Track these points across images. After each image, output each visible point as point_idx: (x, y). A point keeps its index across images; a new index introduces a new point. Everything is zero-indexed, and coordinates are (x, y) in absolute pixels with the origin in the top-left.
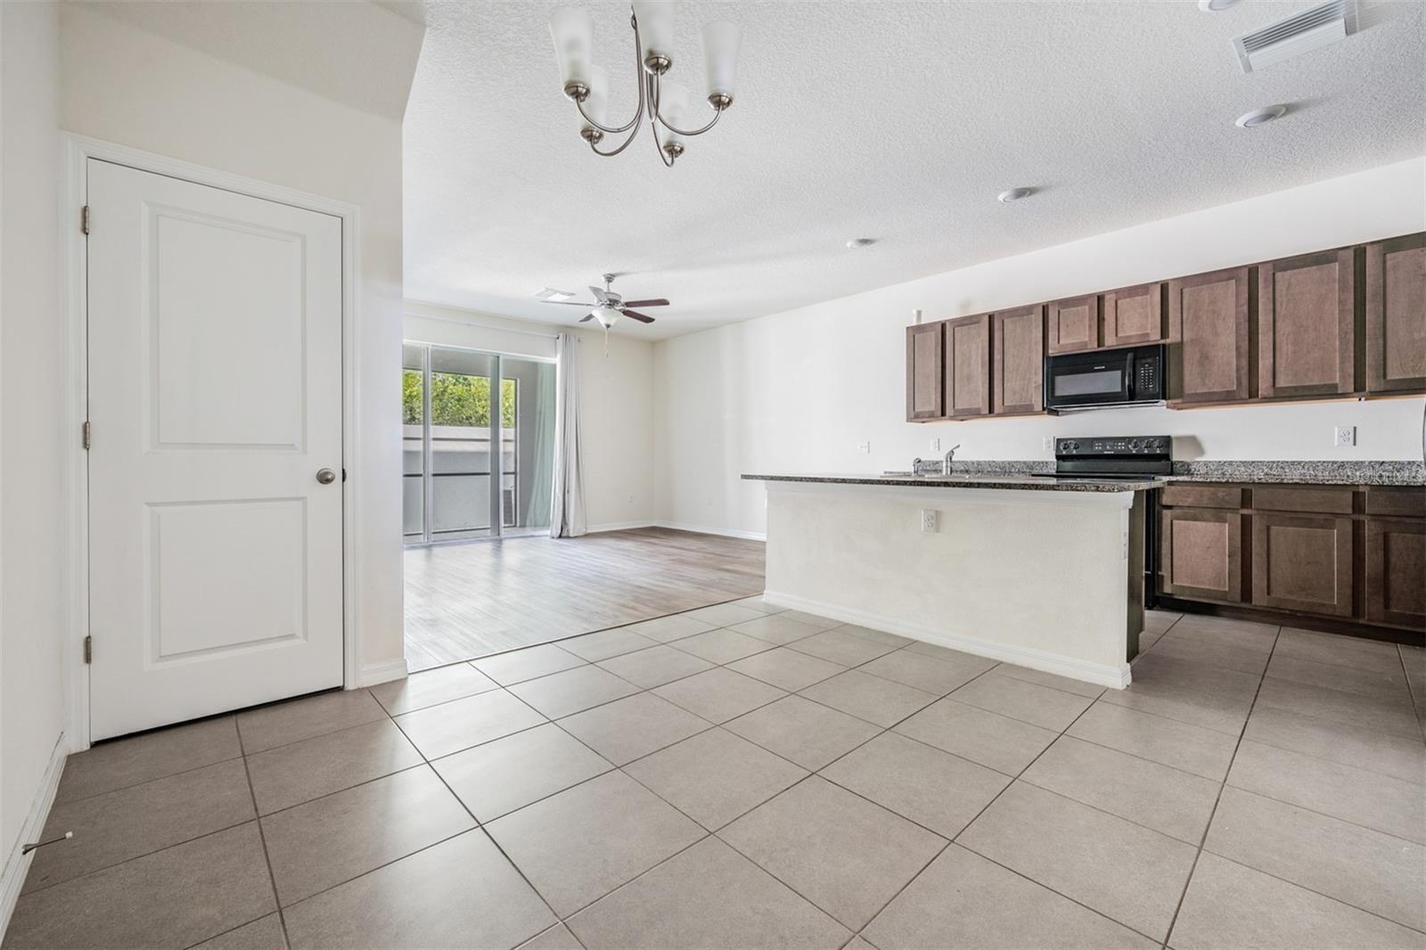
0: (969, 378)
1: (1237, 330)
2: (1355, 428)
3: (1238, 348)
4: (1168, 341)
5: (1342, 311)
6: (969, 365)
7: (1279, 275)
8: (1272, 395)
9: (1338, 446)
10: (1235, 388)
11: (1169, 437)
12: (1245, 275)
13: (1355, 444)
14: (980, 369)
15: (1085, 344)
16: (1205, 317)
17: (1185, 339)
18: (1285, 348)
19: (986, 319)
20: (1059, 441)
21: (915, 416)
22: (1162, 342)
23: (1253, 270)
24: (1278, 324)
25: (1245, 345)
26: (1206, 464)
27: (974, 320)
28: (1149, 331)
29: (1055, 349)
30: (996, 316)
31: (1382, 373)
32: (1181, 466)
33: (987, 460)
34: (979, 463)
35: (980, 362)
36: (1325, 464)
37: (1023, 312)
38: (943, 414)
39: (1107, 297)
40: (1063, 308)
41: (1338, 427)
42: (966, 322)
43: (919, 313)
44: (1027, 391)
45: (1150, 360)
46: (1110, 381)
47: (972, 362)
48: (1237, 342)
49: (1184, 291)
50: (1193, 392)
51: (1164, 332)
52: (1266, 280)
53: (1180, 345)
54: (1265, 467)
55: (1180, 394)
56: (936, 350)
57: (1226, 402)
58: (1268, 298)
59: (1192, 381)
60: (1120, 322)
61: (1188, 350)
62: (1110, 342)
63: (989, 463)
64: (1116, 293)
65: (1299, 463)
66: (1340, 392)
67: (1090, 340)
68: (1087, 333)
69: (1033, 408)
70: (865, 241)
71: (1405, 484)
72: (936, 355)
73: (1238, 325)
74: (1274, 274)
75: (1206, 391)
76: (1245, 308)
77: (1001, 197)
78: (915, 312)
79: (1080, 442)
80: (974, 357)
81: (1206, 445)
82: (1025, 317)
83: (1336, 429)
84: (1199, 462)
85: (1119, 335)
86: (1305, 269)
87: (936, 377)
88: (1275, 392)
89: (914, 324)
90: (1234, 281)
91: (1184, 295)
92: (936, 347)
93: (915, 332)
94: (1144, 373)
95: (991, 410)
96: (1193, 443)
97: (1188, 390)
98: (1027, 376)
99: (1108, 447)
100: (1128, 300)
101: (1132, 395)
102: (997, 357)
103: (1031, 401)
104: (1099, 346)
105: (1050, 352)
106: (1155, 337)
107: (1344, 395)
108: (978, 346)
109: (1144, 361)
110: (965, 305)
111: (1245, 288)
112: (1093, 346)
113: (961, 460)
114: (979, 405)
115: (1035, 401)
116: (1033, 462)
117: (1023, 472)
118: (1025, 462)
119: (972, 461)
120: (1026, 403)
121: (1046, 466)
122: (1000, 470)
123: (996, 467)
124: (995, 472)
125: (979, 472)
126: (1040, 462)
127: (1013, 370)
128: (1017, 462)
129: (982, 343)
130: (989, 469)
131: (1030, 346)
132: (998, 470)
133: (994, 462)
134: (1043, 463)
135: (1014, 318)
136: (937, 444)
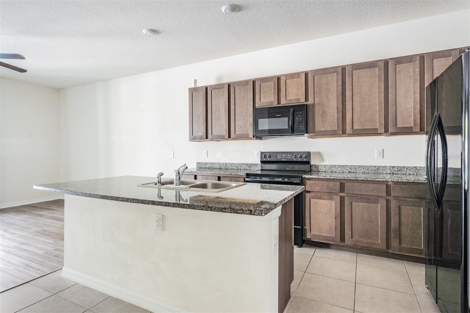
0: (219, 118)
1: (337, 99)
2: (383, 150)
3: (338, 108)
4: (308, 103)
5: (379, 92)
6: (219, 111)
7: (354, 71)
8: (352, 133)
9: (377, 158)
10: (336, 129)
11: (310, 152)
12: (340, 70)
13: (383, 158)
14: (224, 114)
15: (272, 102)
16: (323, 92)
17: (315, 102)
18: (357, 109)
19: (227, 86)
20: (262, 153)
21: (193, 138)
22: (306, 103)
23: (344, 68)
24: (354, 97)
25: (340, 107)
26: (325, 166)
27: (221, 86)
28: (300, 97)
29: (258, 104)
30: (231, 85)
31: (395, 124)
32: (315, 167)
33: (230, 162)
34: (226, 164)
35: (224, 110)
36: (372, 167)
37: (244, 83)
38: (207, 138)
39: (282, 78)
40: (262, 83)
41: (377, 149)
42: (217, 87)
43: (195, 81)
44: (246, 126)
45: (300, 113)
46: (283, 123)
47: (221, 109)
48: (337, 105)
49: (315, 77)
50: (319, 130)
51: (307, 99)
52: (349, 74)
53: (313, 105)
54: (348, 168)
55: (314, 132)
56: (203, 102)
57: (333, 136)
58: (350, 83)
59: (319, 126)
60: (287, 92)
61: (317, 107)
62: (283, 102)
63: (231, 164)
64: (286, 76)
65: (362, 166)
66: (379, 132)
67: (274, 100)
68: (273, 97)
69: (248, 136)
71: (407, 181)
72: (203, 105)
73: (338, 96)
74: (352, 71)
75: (324, 130)
76: (341, 88)
77: (223, 9)
78: (193, 80)
79: (271, 154)
80: (221, 107)
81: (325, 157)
82: (245, 86)
83: (376, 150)
84: (322, 165)
85: (287, 99)
86: (365, 70)
87: (203, 117)
88: (353, 131)
89: (193, 86)
90: (336, 73)
91: (315, 79)
92: (203, 100)
93: (193, 91)
94: (298, 119)
95: (229, 137)
96: (319, 154)
97: (317, 129)
98: (246, 119)
99: (284, 157)
100: (291, 80)
101: (292, 131)
102: (232, 107)
103: (248, 132)
104: (278, 104)
105: (257, 106)
106: (302, 101)
107: (380, 134)
108: (223, 101)
109: (298, 113)
110: (219, 78)
111: (340, 78)
112: (275, 104)
113: (218, 162)
114: (224, 133)
115: (250, 132)
116: (251, 164)
117: (246, 169)
118: (247, 164)
119: (223, 163)
120: (246, 133)
121: (257, 166)
122: (236, 168)
123: (234, 166)
124: (234, 169)
125: (226, 169)
126: (253, 164)
127: (240, 115)
128: (243, 164)
129: (225, 99)
130: (231, 167)
131: (247, 102)
132: (235, 168)
133: (233, 164)
134: (255, 164)
135: (240, 87)
136: (207, 154)
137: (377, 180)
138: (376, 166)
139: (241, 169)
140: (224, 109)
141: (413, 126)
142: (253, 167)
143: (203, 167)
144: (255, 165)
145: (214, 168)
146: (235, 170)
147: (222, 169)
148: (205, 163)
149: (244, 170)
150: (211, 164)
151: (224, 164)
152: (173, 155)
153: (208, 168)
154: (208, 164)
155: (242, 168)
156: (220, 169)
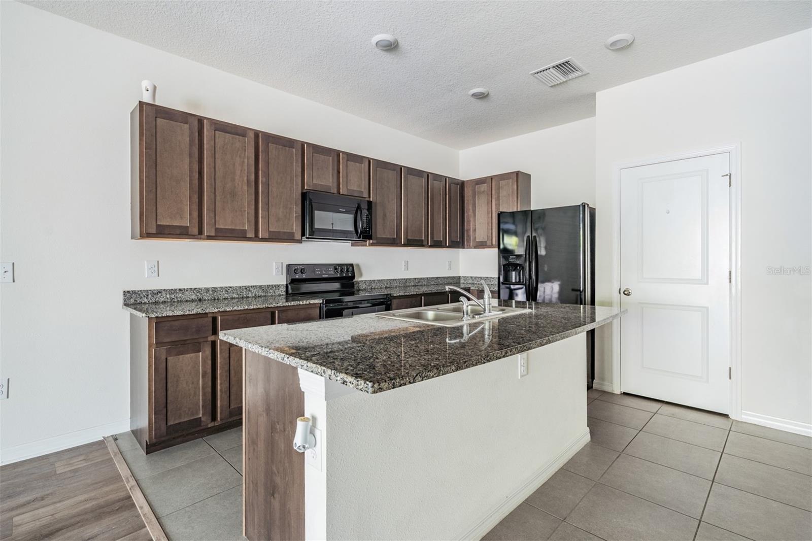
0: (233, 194)
1: (396, 202)
3: (396, 213)
4: (371, 199)
5: (424, 203)
8: (406, 243)
10: (395, 237)
11: (352, 265)
12: (398, 169)
13: (408, 270)
14: (245, 188)
15: (329, 188)
16: (385, 190)
17: (377, 201)
18: (410, 217)
19: (251, 136)
20: (290, 266)
22: (369, 199)
23: (401, 168)
24: (408, 204)
27: (239, 131)
28: (363, 190)
29: (310, 186)
30: (260, 135)
31: (433, 237)
33: (223, 285)
34: (214, 290)
35: (246, 181)
37: (285, 143)
39: (341, 156)
40: (315, 153)
42: (228, 129)
44: (289, 220)
47: (237, 178)
48: (396, 209)
49: (377, 169)
50: (380, 237)
51: (369, 193)
52: (404, 177)
53: (376, 204)
55: (375, 238)
56: (191, 151)
58: (406, 187)
59: (380, 229)
60: (348, 177)
61: (378, 208)
62: (343, 191)
63: (227, 290)
64: (347, 155)
67: (333, 186)
68: (331, 180)
69: (294, 236)
72: (190, 156)
73: (397, 199)
74: (407, 174)
75: (385, 237)
76: (398, 189)
79: (303, 268)
80: (238, 173)
81: (363, 270)
82: (287, 148)
83: (403, 262)
85: (348, 188)
86: (416, 177)
87: (191, 184)
88: (407, 241)
90: (395, 172)
91: (377, 172)
92: (191, 146)
93: (157, 114)
94: (365, 220)
95: (256, 234)
96: (358, 266)
97: (379, 235)
98: (290, 205)
99: (324, 272)
100: (352, 163)
101: (359, 235)
102: (263, 179)
103: (292, 229)
104: (337, 193)
105: (306, 187)
106: (366, 195)
108: (243, 162)
109: (364, 211)
111: (398, 178)
112: (334, 189)
113: (193, 287)
115: (296, 230)
116: (268, 285)
117: (259, 296)
118: (260, 286)
119: (205, 288)
120: (288, 231)
121: (278, 289)
122: (237, 296)
123: (233, 293)
124: (233, 298)
125: (215, 299)
126: (272, 285)
127: (277, 196)
128: (253, 286)
129: (248, 159)
130: (226, 295)
131: (291, 177)
132: (235, 296)
133: (231, 287)
134: (275, 286)
135: (278, 146)
136: (156, 269)
138: (404, 279)
139: (247, 297)
140: (245, 178)
141: (442, 240)
142: (271, 291)
143: (146, 300)
144: (275, 288)
145: (181, 301)
146: (235, 301)
147: (205, 300)
148: (156, 292)
149: (253, 299)
150: (173, 291)
151: (208, 290)
152: (10, 273)
153: (164, 302)
154: (164, 293)
155: (250, 295)
156: (200, 300)
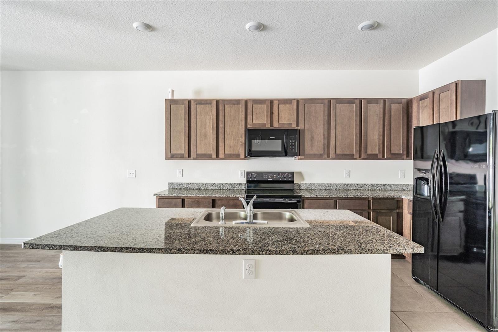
0: (205, 136)
1: (324, 127)
2: (350, 170)
3: (324, 135)
4: (300, 128)
5: (356, 124)
6: (205, 128)
7: (337, 105)
8: (335, 157)
9: (346, 177)
10: (323, 153)
11: (293, 172)
12: (326, 102)
13: (350, 177)
14: (211, 131)
15: (265, 124)
16: (312, 119)
17: (305, 128)
18: (339, 137)
19: (215, 102)
20: (248, 173)
21: (171, 156)
22: (296, 128)
23: (329, 101)
24: (337, 127)
25: (326, 133)
26: (306, 185)
27: (208, 102)
28: (292, 122)
29: (250, 125)
30: (220, 101)
31: (366, 151)
32: (297, 186)
33: (211, 182)
34: (206, 184)
35: (212, 128)
37: (236, 102)
38: (189, 156)
39: (274, 102)
40: (254, 104)
41: (346, 170)
42: (203, 102)
43: (173, 91)
44: (237, 146)
45: (293, 137)
46: (277, 145)
47: (207, 126)
48: (324, 132)
49: (306, 105)
50: (308, 153)
51: (298, 125)
52: (333, 106)
53: (304, 130)
54: (325, 186)
55: (304, 155)
56: (185, 116)
57: (319, 159)
58: (334, 114)
59: (308, 148)
60: (280, 116)
61: (307, 133)
62: (276, 125)
63: (212, 184)
64: (279, 101)
65: (335, 184)
66: (355, 157)
67: (267, 123)
68: (266, 119)
69: (240, 156)
70: (148, 27)
72: (185, 120)
73: (324, 124)
74: (336, 104)
75: (312, 153)
76: (327, 117)
78: (170, 90)
79: (258, 174)
80: (208, 124)
81: (305, 177)
82: (236, 105)
84: (303, 184)
85: (280, 122)
86: (345, 105)
87: (185, 133)
88: (336, 156)
89: (170, 97)
90: (323, 105)
91: (305, 107)
92: (185, 114)
93: (171, 103)
94: (291, 143)
95: (218, 156)
96: (300, 174)
97: (306, 152)
98: (237, 138)
99: (270, 177)
100: (283, 105)
101: (285, 153)
102: (221, 125)
103: (239, 152)
104: (271, 127)
105: (248, 126)
106: (294, 125)
107: (355, 159)
108: (211, 118)
109: (291, 137)
110: (198, 92)
111: (326, 109)
112: (268, 126)
113: (196, 182)
114: (211, 152)
115: (241, 152)
116: (234, 184)
117: (229, 189)
118: (230, 184)
119: (202, 183)
120: (236, 153)
121: (241, 186)
122: (218, 188)
123: (216, 186)
124: (216, 189)
125: (206, 189)
126: (237, 184)
127: (230, 134)
128: (227, 184)
129: (213, 116)
130: (212, 187)
131: (238, 122)
132: (216, 188)
133: (214, 184)
134: (239, 184)
135: (230, 105)
136: (181, 173)
137: (362, 197)
138: (345, 184)
139: (223, 189)
140: (212, 126)
141: (378, 153)
142: (237, 187)
143: (177, 188)
144: (239, 185)
145: (191, 189)
146: (216, 191)
147: (202, 189)
148: (180, 184)
149: (226, 191)
150: (188, 184)
151: (203, 184)
152: (134, 174)
153: (184, 189)
154: (184, 185)
155: (224, 188)
156: (199, 189)
